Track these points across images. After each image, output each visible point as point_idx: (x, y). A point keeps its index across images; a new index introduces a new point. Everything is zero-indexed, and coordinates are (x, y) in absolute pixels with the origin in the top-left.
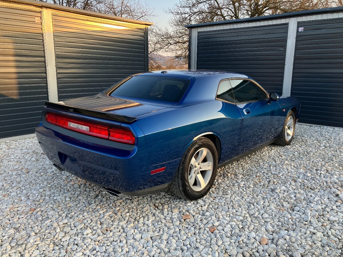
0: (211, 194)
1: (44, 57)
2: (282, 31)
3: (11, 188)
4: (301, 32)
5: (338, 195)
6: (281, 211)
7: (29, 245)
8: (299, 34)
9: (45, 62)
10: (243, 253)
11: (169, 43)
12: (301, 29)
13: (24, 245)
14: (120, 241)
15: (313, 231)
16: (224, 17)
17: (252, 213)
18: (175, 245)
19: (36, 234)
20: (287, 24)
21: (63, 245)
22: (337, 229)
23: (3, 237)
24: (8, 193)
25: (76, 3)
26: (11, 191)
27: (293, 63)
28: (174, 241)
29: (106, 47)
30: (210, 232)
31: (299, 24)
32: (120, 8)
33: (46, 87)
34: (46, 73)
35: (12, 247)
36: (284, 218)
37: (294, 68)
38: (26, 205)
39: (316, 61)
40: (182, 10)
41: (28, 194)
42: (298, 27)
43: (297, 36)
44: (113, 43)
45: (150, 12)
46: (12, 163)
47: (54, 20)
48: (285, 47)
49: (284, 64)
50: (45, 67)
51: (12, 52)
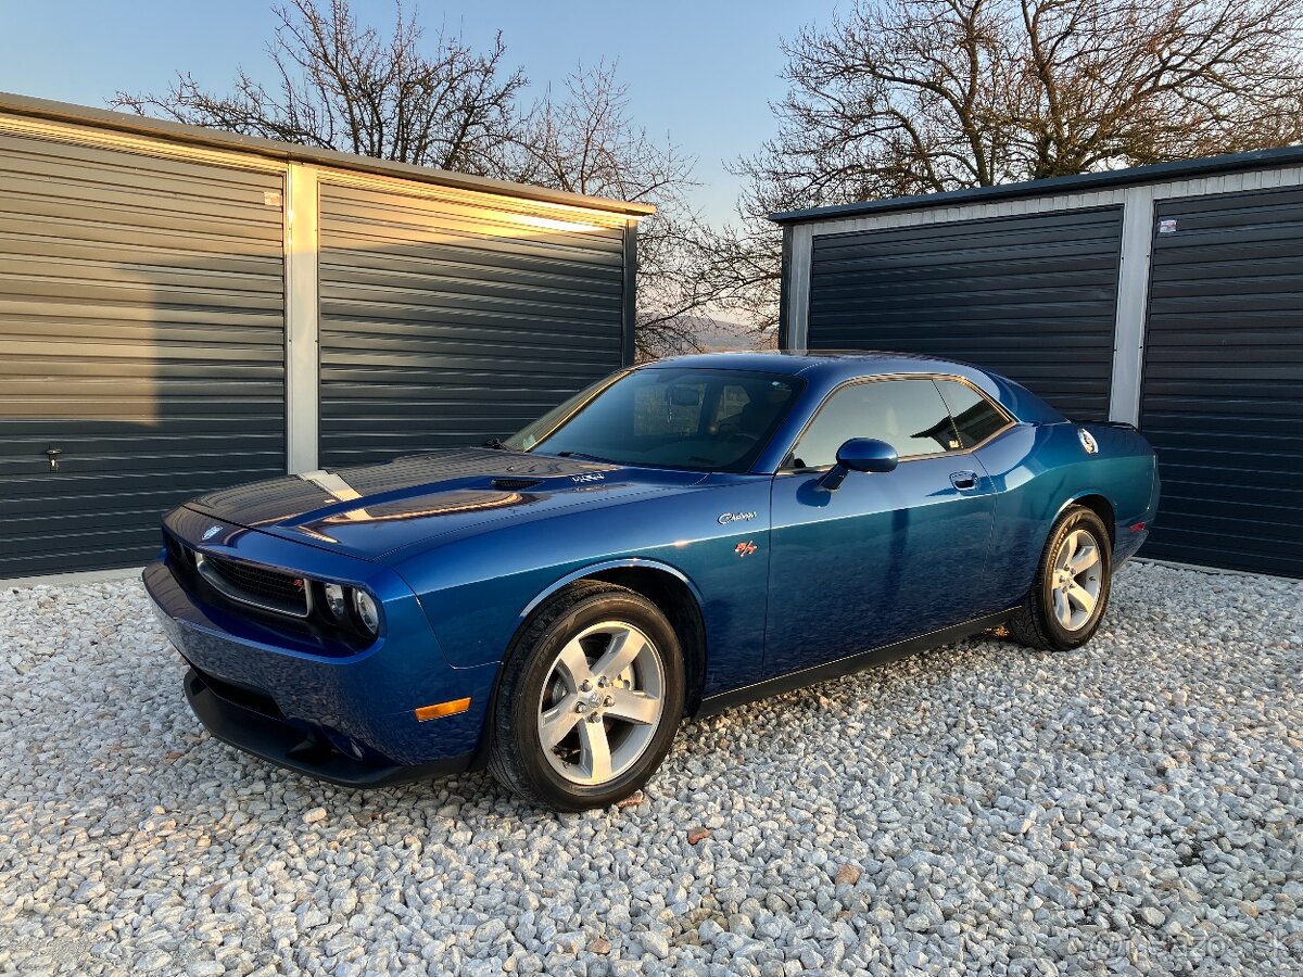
0: (741, 748)
1: (283, 312)
2: (1104, 232)
3: (126, 697)
4: (1166, 236)
5: (1165, 769)
6: (950, 805)
7: (137, 838)
8: (1161, 243)
9: (284, 329)
10: (765, 900)
11: (737, 278)
12: (1168, 226)
13: (126, 836)
14: (405, 847)
15: (1017, 858)
16: (937, 185)
17: (848, 806)
18: (565, 867)
19: (168, 812)
20: (1119, 208)
21: (237, 842)
22: (1106, 861)
23: (74, 814)
24: (114, 709)
25: (426, 144)
26: (124, 705)
27: (1141, 343)
28: (565, 856)
29: (492, 284)
30: (686, 842)
31: (1161, 209)
32: (581, 157)
33: (282, 410)
34: (284, 364)
35: (91, 839)
36: (947, 825)
37: (1146, 362)
38: (158, 743)
39: (1224, 338)
40: (789, 164)
41: (172, 716)
42: (1157, 218)
43: (1155, 251)
44: (514, 272)
45: (682, 171)
46: (145, 636)
47: (324, 198)
48: (1112, 286)
49: (1110, 349)
50: (284, 346)
51: (144, 290)
